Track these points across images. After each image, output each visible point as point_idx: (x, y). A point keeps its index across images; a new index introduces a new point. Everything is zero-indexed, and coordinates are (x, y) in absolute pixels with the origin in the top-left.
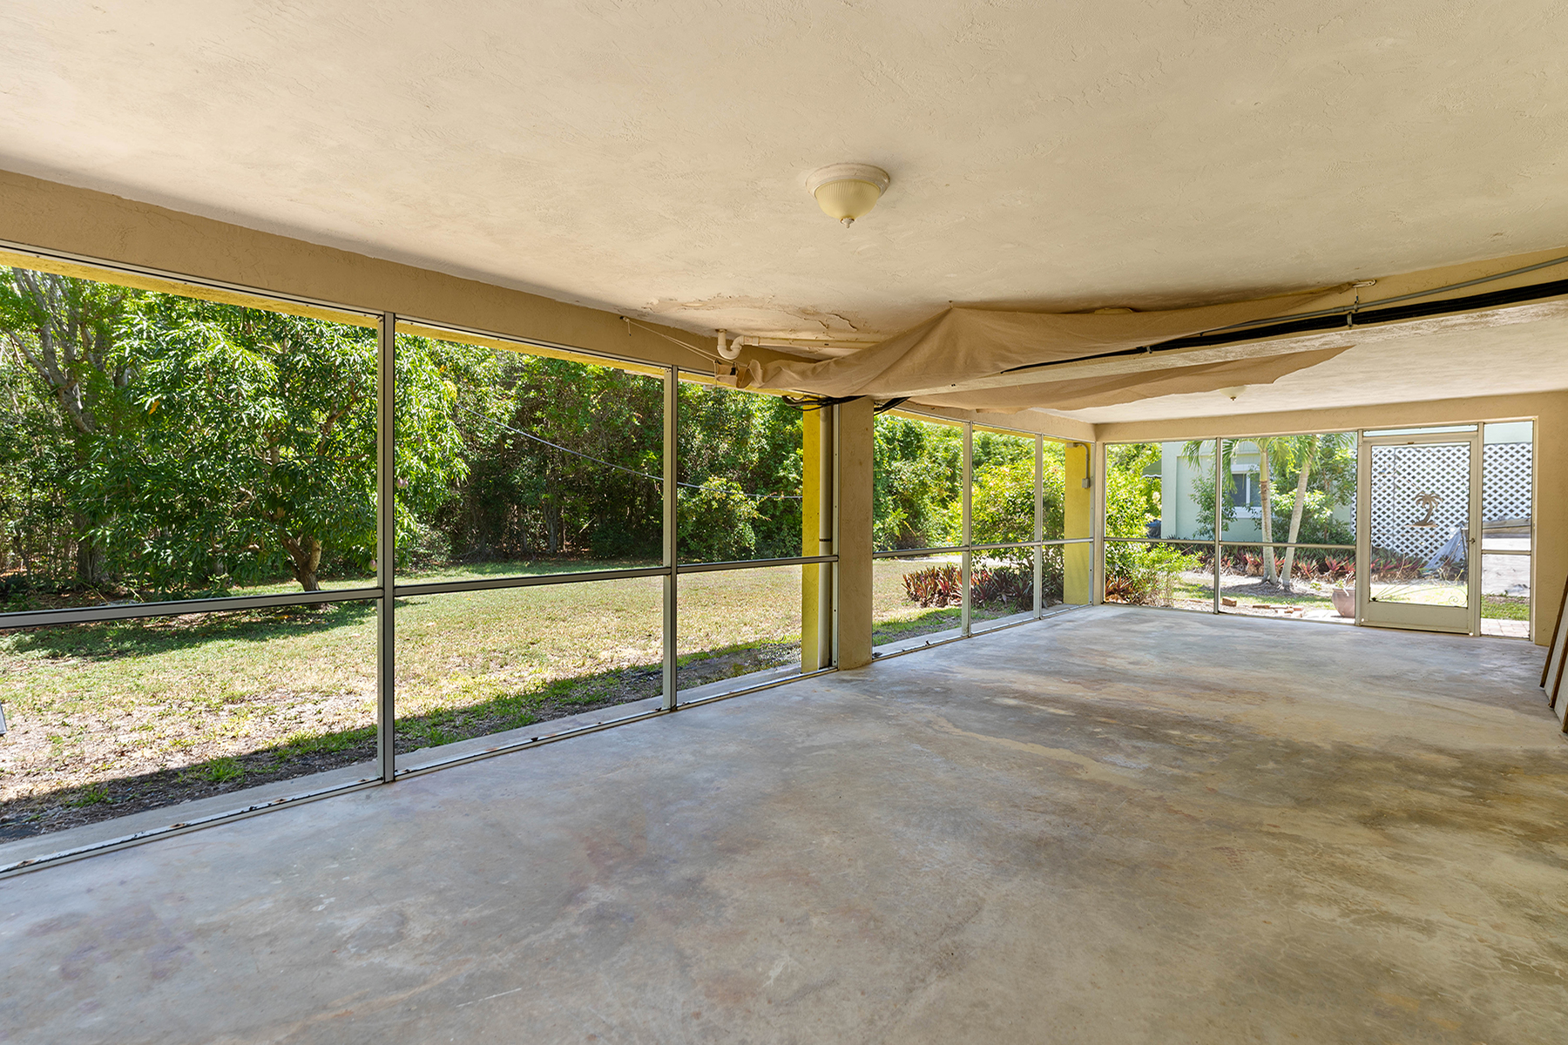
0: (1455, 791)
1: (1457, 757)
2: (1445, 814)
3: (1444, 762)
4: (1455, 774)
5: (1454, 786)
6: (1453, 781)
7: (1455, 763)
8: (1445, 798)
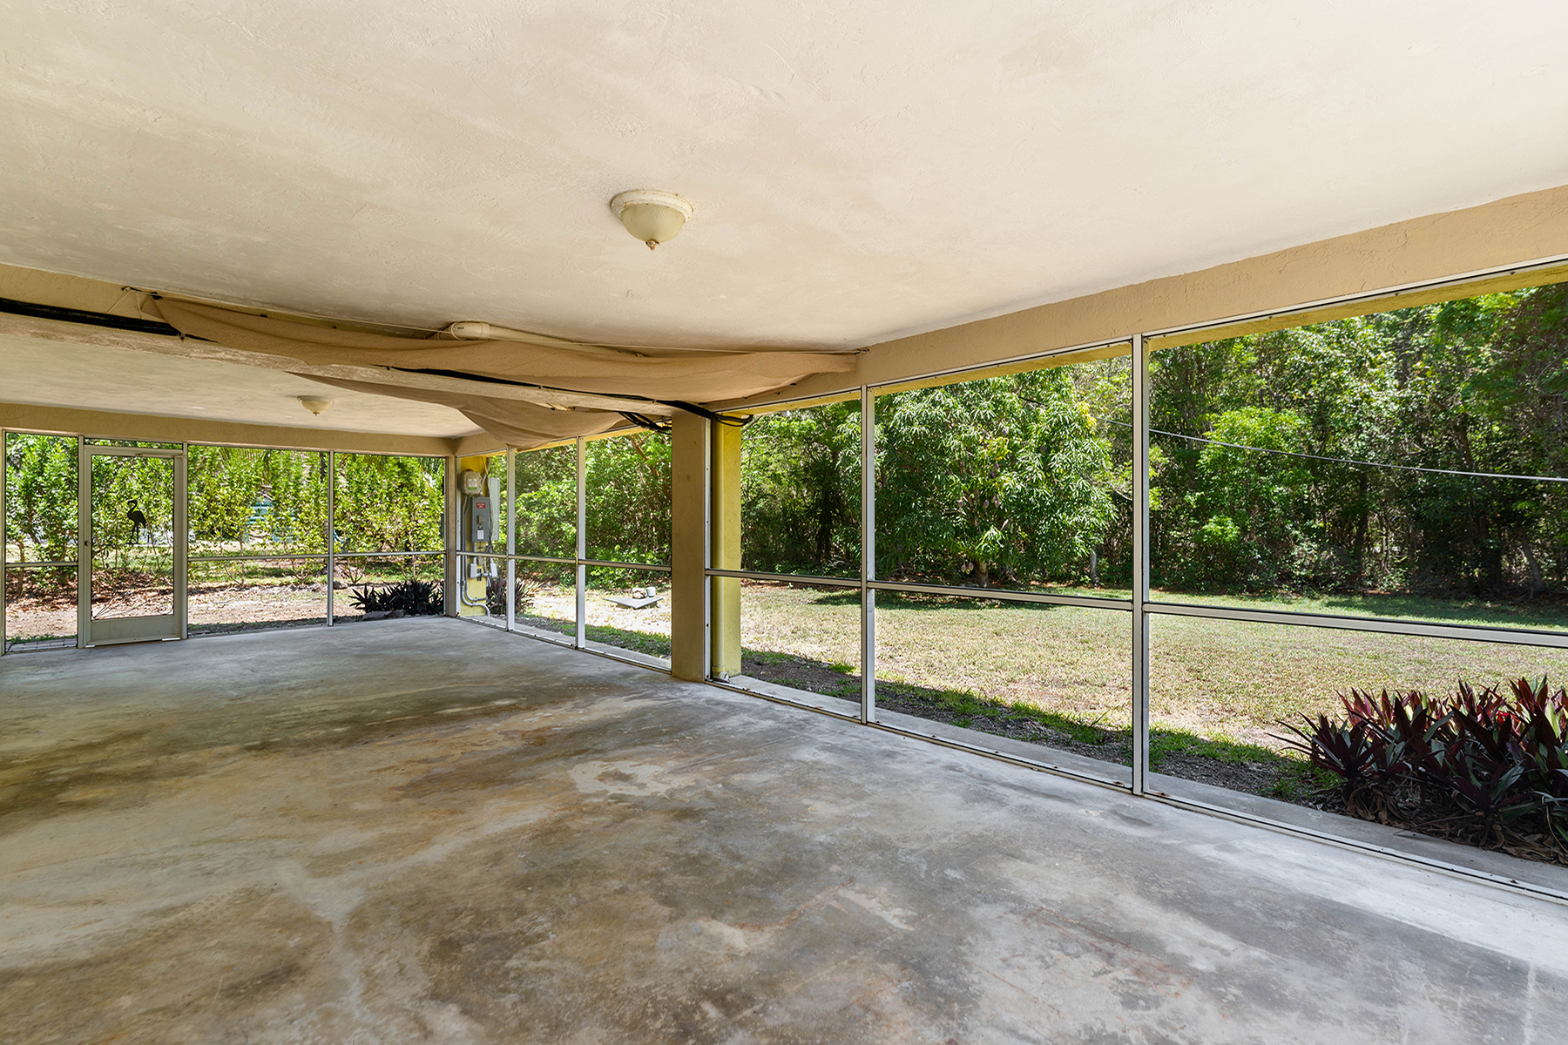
0: (64, 770)
1: (62, 805)
2: (73, 753)
3: (76, 795)
4: (63, 786)
5: (65, 774)
6: (66, 778)
7: (64, 797)
8: (73, 763)
